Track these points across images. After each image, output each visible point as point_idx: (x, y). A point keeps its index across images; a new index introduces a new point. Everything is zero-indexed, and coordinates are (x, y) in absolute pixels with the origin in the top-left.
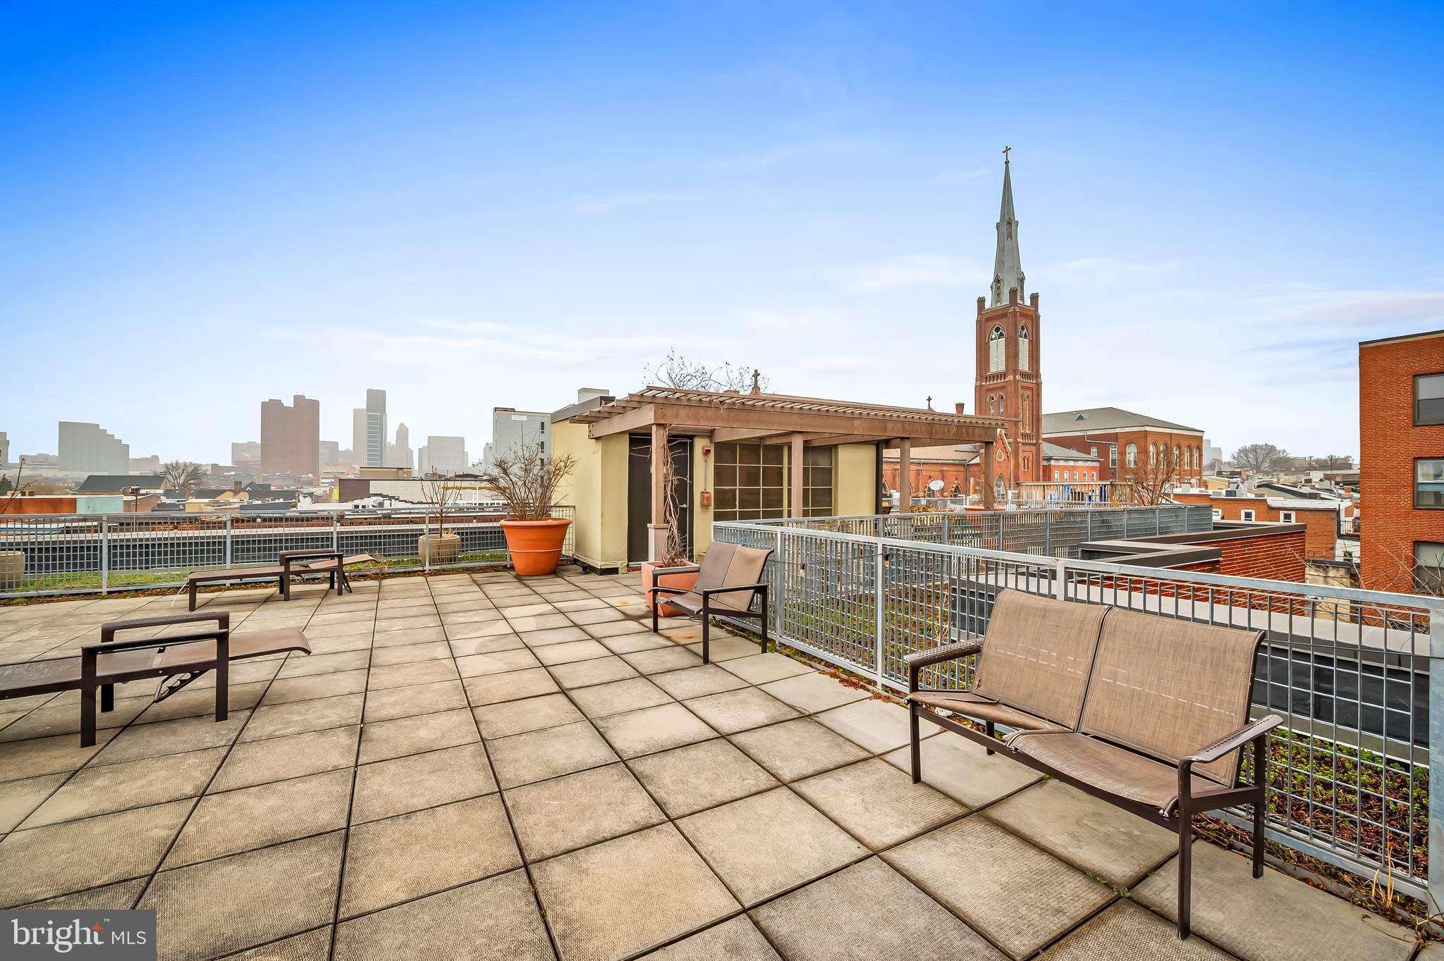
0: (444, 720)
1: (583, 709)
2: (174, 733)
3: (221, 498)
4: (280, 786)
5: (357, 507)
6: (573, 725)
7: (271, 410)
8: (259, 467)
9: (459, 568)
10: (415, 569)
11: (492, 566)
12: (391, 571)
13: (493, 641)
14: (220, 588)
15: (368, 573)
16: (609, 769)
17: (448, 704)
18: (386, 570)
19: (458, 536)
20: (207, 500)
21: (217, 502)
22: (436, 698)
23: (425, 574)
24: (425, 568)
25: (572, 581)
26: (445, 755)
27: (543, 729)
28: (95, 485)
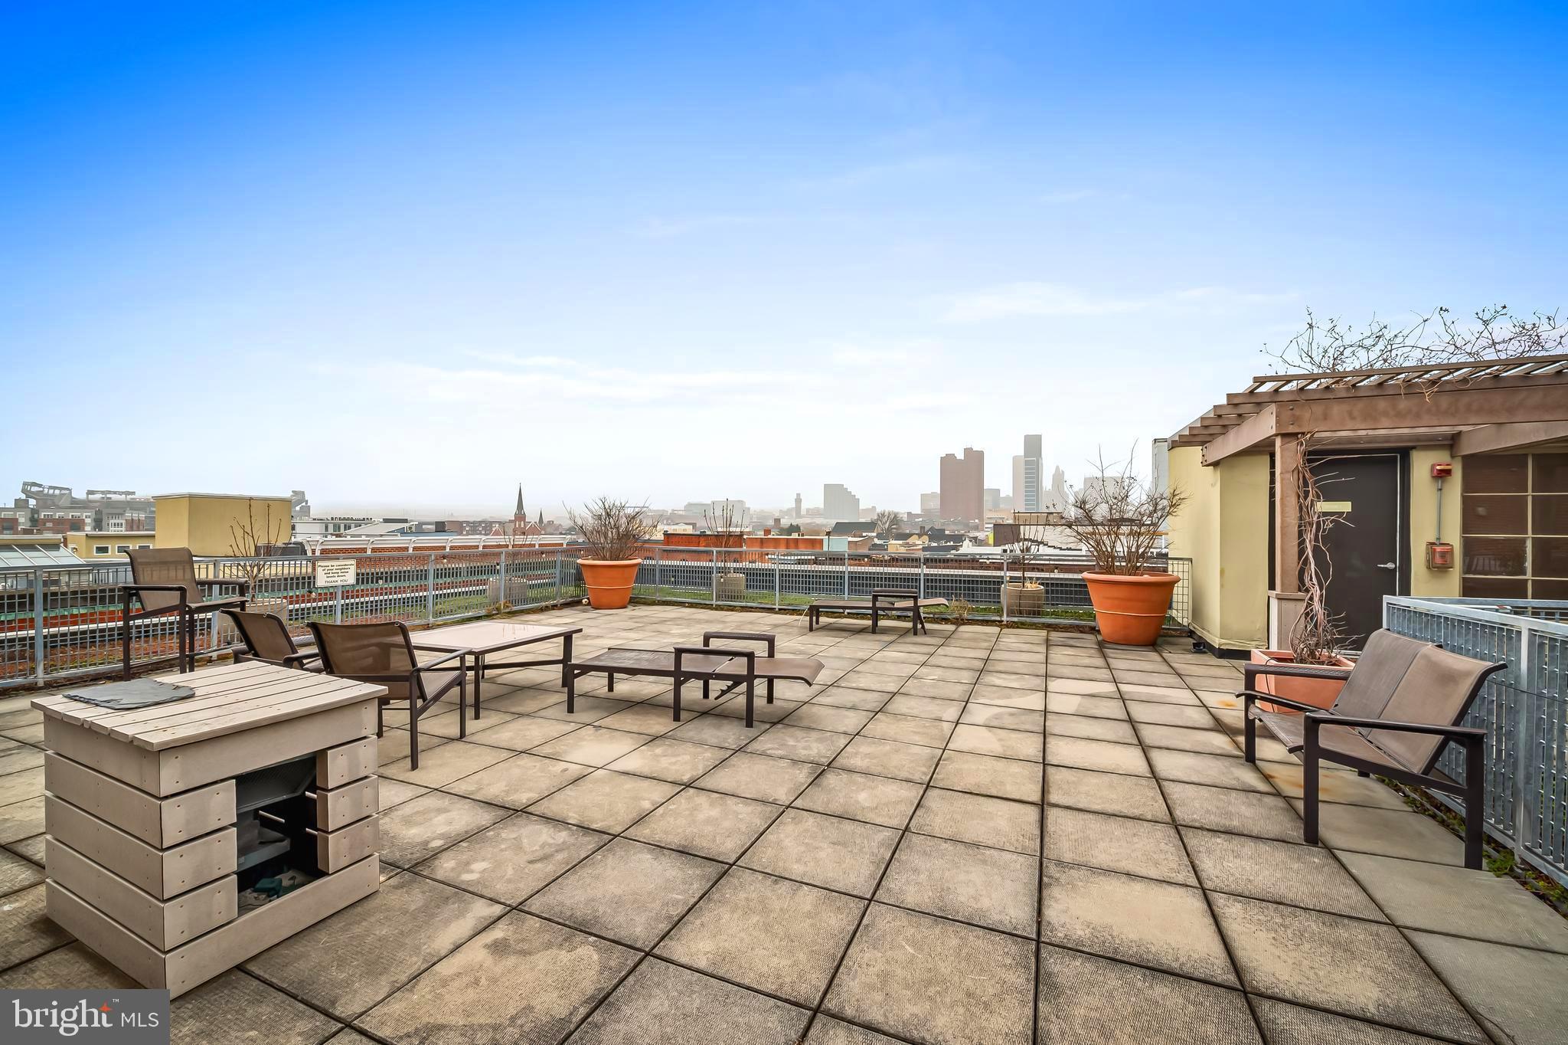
0: (892, 790)
1: (1046, 839)
2: (719, 727)
3: (910, 541)
4: (730, 801)
5: (1005, 551)
6: (1015, 857)
7: (947, 462)
8: (939, 514)
9: (1039, 623)
10: (993, 618)
11: (1077, 626)
12: (970, 617)
13: (1012, 715)
14: (840, 616)
15: (948, 617)
16: (1010, 942)
17: (910, 773)
18: (965, 615)
19: (1042, 587)
20: (901, 542)
21: (908, 543)
22: (904, 763)
23: (1002, 625)
24: (1003, 619)
25: (1169, 660)
26: (859, 829)
27: (976, 845)
28: (841, 529)
